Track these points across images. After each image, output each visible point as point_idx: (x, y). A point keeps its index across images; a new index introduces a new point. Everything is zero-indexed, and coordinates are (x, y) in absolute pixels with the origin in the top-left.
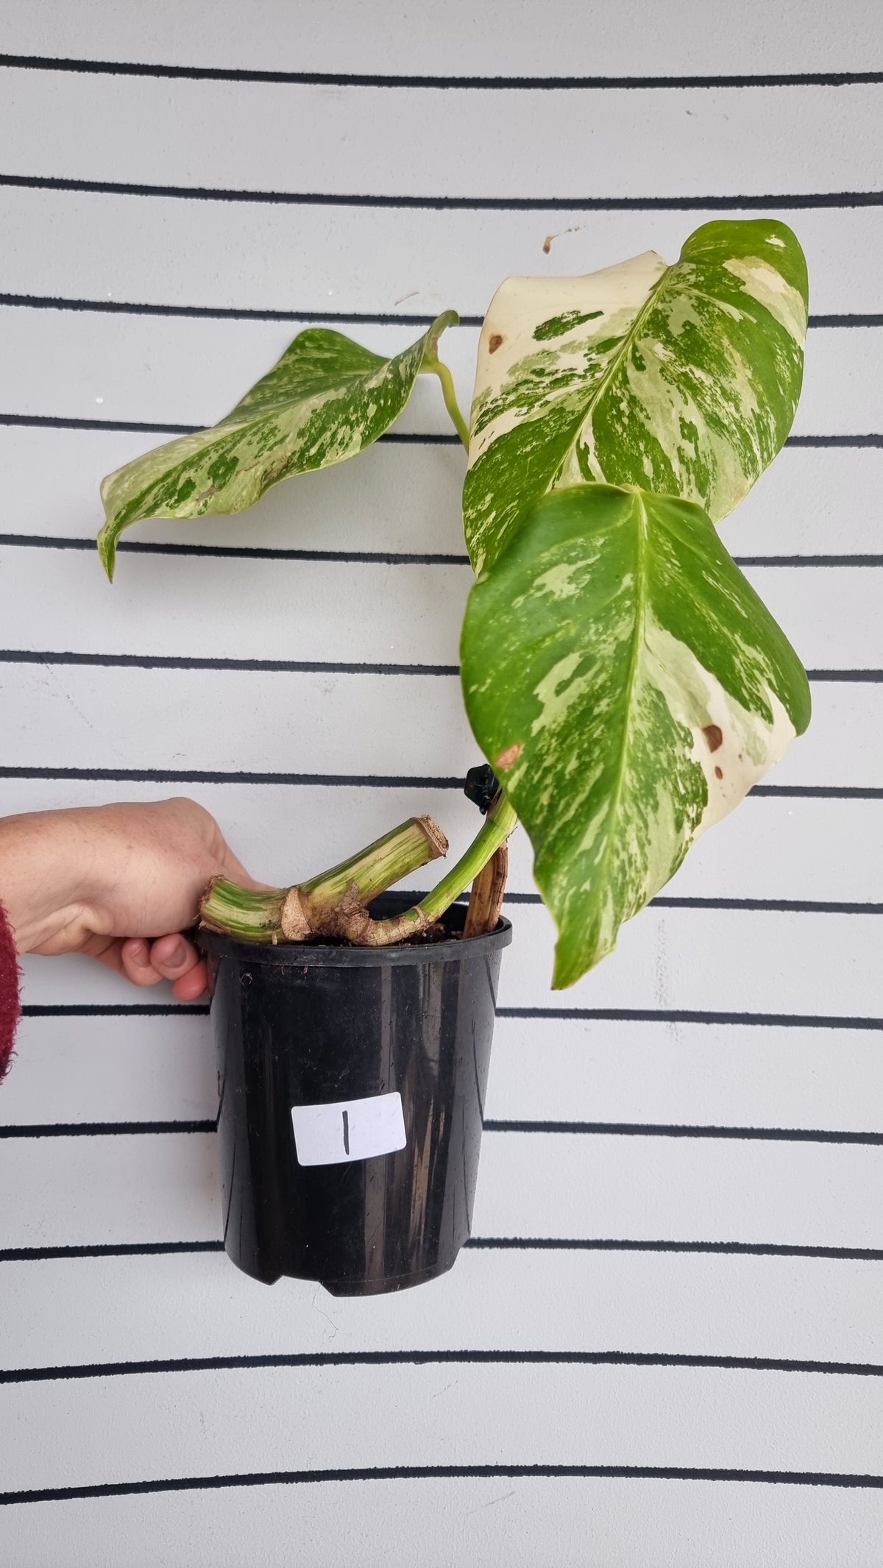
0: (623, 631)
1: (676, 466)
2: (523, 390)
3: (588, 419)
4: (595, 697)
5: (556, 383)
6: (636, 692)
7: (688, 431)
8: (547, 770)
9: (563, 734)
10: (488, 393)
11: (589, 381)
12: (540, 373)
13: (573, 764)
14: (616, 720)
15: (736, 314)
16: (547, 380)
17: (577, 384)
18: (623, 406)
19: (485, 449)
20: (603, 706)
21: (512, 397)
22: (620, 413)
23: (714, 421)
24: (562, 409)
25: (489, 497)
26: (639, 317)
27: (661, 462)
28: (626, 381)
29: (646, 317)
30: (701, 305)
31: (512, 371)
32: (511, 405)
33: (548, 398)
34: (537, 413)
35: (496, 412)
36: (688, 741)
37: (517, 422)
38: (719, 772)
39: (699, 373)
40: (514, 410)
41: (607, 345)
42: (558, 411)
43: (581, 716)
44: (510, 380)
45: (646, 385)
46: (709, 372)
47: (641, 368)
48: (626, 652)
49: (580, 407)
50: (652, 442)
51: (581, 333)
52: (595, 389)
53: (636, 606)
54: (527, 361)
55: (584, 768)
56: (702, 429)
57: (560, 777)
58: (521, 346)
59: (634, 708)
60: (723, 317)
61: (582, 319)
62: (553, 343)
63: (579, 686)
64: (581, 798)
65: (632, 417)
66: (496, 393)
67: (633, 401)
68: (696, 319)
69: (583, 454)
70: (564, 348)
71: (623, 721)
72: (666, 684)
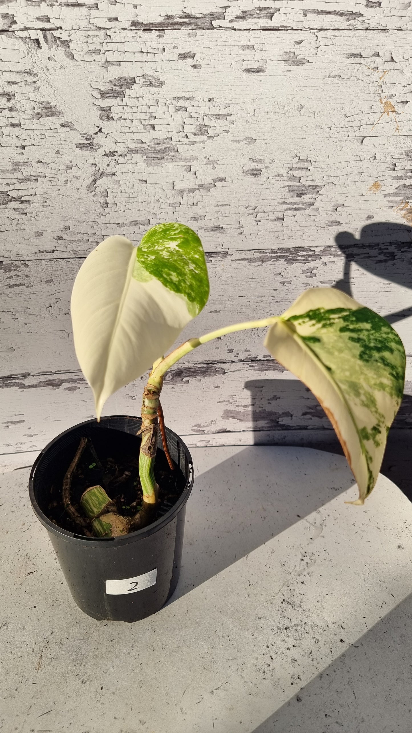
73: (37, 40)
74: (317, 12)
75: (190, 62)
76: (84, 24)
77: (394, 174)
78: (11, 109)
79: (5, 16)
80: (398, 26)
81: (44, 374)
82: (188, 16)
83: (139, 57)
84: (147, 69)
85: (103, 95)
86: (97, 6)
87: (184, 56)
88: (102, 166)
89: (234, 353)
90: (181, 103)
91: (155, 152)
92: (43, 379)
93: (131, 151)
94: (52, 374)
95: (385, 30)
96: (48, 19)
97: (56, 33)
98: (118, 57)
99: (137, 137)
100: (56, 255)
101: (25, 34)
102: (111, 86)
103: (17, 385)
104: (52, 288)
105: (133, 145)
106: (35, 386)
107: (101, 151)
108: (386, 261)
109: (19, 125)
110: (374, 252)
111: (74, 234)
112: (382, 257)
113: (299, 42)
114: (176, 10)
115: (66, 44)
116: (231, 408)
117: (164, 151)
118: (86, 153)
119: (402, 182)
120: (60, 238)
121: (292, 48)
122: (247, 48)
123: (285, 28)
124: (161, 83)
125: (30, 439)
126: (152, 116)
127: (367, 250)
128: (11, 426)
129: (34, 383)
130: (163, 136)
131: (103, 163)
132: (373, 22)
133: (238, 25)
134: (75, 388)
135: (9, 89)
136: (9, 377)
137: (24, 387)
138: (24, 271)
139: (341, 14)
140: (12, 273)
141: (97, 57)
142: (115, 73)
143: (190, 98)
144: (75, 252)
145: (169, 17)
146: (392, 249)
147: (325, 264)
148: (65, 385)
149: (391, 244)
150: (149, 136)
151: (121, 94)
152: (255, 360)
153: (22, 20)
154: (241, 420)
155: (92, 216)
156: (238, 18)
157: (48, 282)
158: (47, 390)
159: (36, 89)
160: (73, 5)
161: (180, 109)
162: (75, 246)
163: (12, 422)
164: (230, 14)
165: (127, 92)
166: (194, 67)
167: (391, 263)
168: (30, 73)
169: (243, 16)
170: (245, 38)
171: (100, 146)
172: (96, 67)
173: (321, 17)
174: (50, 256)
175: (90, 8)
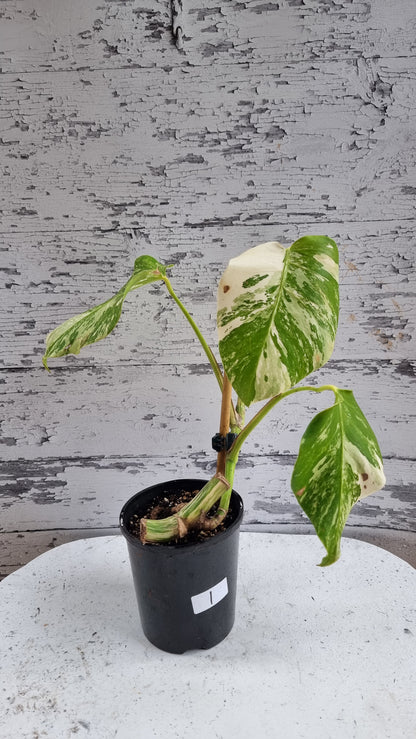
0: (338, 445)
1: (311, 342)
2: (241, 309)
3: (272, 323)
4: (330, 469)
5: (256, 307)
6: (343, 466)
7: (313, 328)
8: (315, 495)
9: (320, 482)
10: (225, 309)
11: (269, 306)
12: (248, 302)
13: (324, 494)
14: (338, 477)
15: (322, 278)
16: (251, 305)
17: (264, 307)
18: (286, 317)
19: (228, 333)
20: (333, 472)
21: (237, 312)
22: (286, 321)
23: (321, 323)
24: (260, 318)
25: (234, 353)
26: (282, 276)
27: (305, 341)
28: (284, 306)
29: (285, 277)
30: (308, 274)
31: (236, 300)
32: (237, 316)
33: (254, 312)
34: (249, 319)
35: (232, 318)
36: (357, 479)
37: (242, 323)
38: (365, 487)
39: (313, 304)
40: (239, 318)
41: (273, 289)
42: (259, 318)
43: (326, 476)
44: (235, 305)
45: (293, 308)
46: (316, 304)
47: (289, 301)
48: (340, 452)
49: (268, 317)
50: (301, 334)
51: (262, 284)
52: (272, 308)
53: (341, 435)
54: (241, 297)
55: (329, 495)
56: (317, 327)
57: (320, 498)
58: (238, 290)
59: (343, 472)
60: (318, 280)
61: (261, 279)
62: (251, 289)
63: (326, 466)
64: (329, 506)
65: (291, 322)
66: (230, 310)
67: (289, 315)
68: (308, 281)
69: (274, 338)
70: (256, 291)
71: (340, 477)
72: (351, 462)
73: (131, 235)
74: (296, 214)
75: (220, 243)
76: (157, 225)
77: (364, 309)
78: (112, 271)
79: (114, 222)
80: (349, 219)
81: (114, 457)
82: (218, 219)
83: (189, 242)
84: (193, 248)
85: (167, 262)
86: (165, 216)
87: (215, 240)
88: (164, 305)
89: (260, 448)
90: (214, 267)
91: (198, 296)
92: (113, 461)
93: (183, 295)
94: (120, 458)
95: (341, 222)
96: (137, 223)
97: (141, 231)
98: (176, 242)
99: (186, 287)
100: (132, 362)
101: (124, 231)
102: (171, 258)
103: (95, 465)
104: (126, 387)
105: (184, 292)
106: (107, 468)
107: (164, 295)
108: (370, 374)
109: (116, 280)
110: (360, 366)
111: (144, 348)
112: (367, 371)
113: (286, 231)
114: (210, 216)
115: (147, 236)
116: (260, 499)
117: (203, 295)
118: (155, 296)
119: (372, 315)
120: (135, 351)
121: (281, 234)
122: (254, 235)
123: (277, 223)
124: (202, 256)
125: (98, 516)
126: (196, 274)
127: (354, 364)
128: (85, 502)
129: (107, 464)
130: (203, 286)
131: (165, 303)
132: (332, 218)
133: (247, 223)
134: (136, 472)
135: (112, 260)
136: (89, 458)
137: (98, 467)
138: (109, 373)
139: (311, 215)
140: (102, 375)
141: (163, 242)
142: (174, 250)
143: (220, 264)
144: (144, 361)
145: (206, 220)
146: (374, 364)
147: (323, 374)
148: (129, 468)
149: (372, 361)
150: (194, 287)
151: (178, 262)
152: (277, 455)
153: (123, 224)
154: (270, 512)
155: (156, 336)
156: (248, 219)
157: (124, 382)
158: (115, 471)
159: (128, 260)
160: (152, 216)
161: (213, 270)
162: (144, 357)
163: (86, 499)
164: (243, 217)
165: (181, 261)
166: (222, 246)
167: (375, 375)
168: (125, 252)
169: (251, 218)
170: (252, 230)
171: (163, 292)
172: (163, 248)
173: (299, 216)
174: (127, 363)
175: (161, 217)
